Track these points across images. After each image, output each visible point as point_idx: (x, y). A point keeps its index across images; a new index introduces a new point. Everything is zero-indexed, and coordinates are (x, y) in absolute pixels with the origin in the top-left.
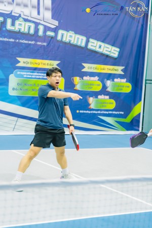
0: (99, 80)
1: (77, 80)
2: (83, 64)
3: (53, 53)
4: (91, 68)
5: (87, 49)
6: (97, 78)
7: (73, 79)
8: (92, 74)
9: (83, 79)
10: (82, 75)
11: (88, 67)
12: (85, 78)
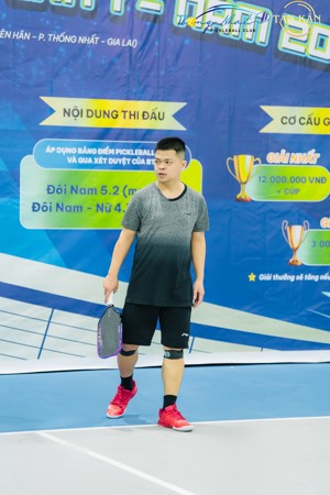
0: (319, 162)
1: (244, 164)
2: (266, 108)
3: (162, 73)
4: (292, 120)
5: (278, 53)
6: (313, 155)
7: (232, 163)
8: (296, 143)
9: (265, 161)
10: (262, 147)
11: (281, 118)
12: (271, 157)
